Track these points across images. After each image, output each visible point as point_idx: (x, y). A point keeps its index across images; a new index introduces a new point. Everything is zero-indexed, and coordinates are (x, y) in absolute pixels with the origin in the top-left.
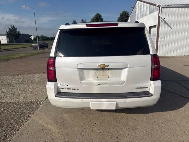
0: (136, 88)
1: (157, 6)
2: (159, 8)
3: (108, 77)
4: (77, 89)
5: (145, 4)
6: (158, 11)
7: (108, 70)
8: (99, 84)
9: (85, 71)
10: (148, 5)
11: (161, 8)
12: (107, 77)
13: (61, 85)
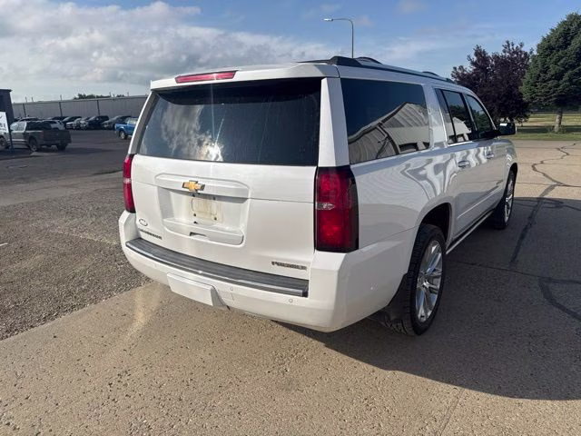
0: (273, 263)
3: (216, 219)
4: (160, 237)
7: (214, 199)
8: (191, 234)
9: (172, 193)
12: (213, 217)
13: (140, 220)
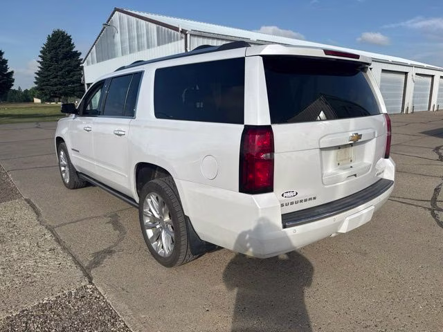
1: (180, 30)
2: (184, 36)
3: (351, 161)
4: (315, 198)
5: (143, 22)
6: (183, 40)
10: (154, 26)
11: (188, 36)
12: (349, 160)
13: (283, 195)
